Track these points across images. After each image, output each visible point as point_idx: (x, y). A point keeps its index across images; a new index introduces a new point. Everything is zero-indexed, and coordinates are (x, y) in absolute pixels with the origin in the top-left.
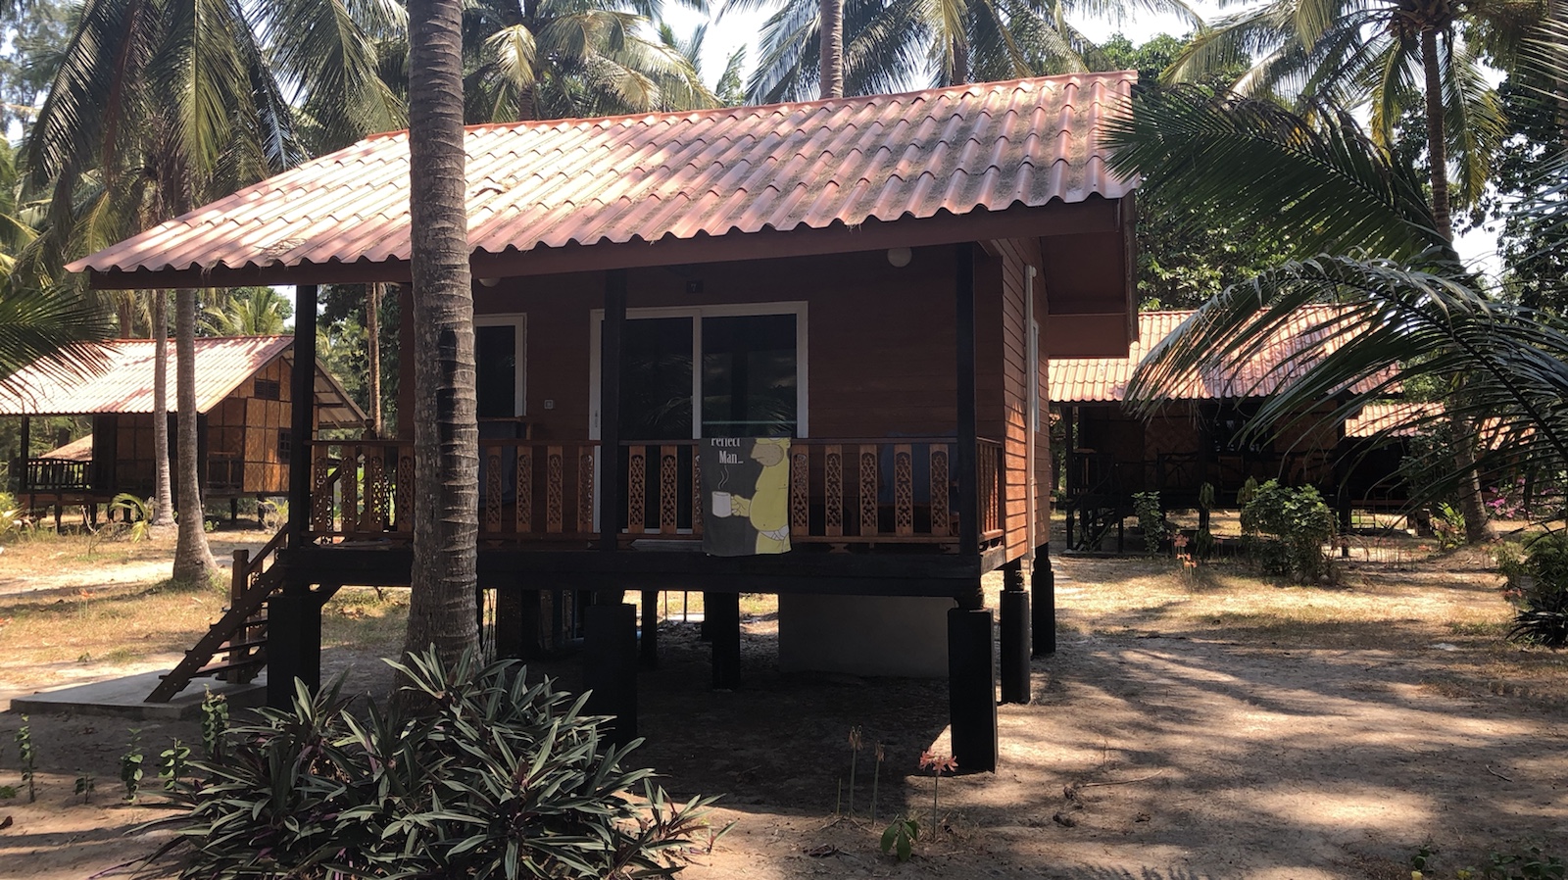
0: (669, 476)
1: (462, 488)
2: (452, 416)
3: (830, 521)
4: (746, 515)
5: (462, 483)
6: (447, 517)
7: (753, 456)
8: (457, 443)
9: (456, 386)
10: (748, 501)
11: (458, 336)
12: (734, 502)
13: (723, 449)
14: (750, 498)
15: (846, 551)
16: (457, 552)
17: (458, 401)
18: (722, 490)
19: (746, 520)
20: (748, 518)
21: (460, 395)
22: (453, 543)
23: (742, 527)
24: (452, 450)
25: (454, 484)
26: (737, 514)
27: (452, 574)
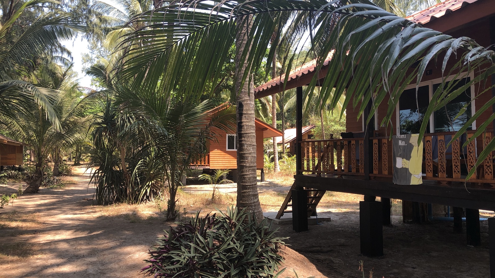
0: (385, 151)
1: (245, 154)
2: (241, 131)
3: (441, 171)
4: (408, 167)
5: (245, 152)
6: (241, 163)
7: (410, 142)
8: (243, 139)
9: (243, 121)
10: (408, 161)
11: (243, 105)
12: (403, 162)
13: (400, 139)
14: (409, 160)
15: (447, 185)
16: (244, 175)
17: (243, 126)
18: (399, 157)
19: (406, 170)
20: (408, 169)
21: (244, 124)
22: (243, 172)
23: (405, 172)
24: (241, 142)
25: (242, 152)
26: (404, 167)
27: (243, 182)
